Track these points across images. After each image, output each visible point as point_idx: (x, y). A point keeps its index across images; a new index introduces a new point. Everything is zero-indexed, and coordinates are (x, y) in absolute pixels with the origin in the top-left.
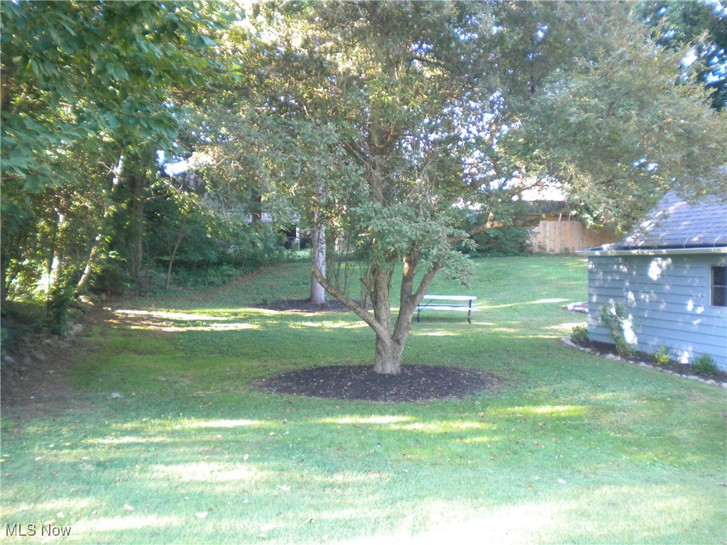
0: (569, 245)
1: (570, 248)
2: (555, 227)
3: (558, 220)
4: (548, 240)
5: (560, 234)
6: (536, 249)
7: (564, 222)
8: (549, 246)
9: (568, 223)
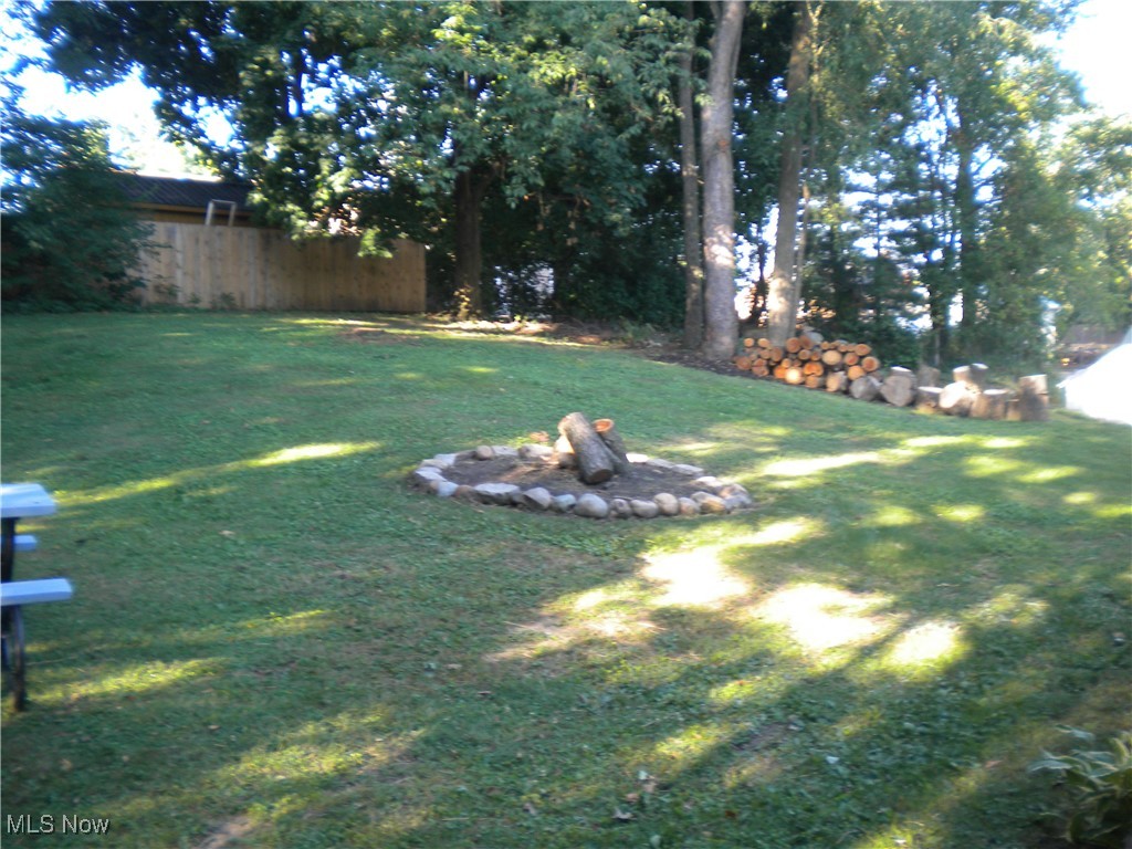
0: (232, 287)
1: (236, 295)
2: (197, 241)
3: (203, 223)
4: (179, 274)
5: (211, 258)
6: (150, 296)
7: (219, 228)
8: (185, 287)
9: (229, 233)
